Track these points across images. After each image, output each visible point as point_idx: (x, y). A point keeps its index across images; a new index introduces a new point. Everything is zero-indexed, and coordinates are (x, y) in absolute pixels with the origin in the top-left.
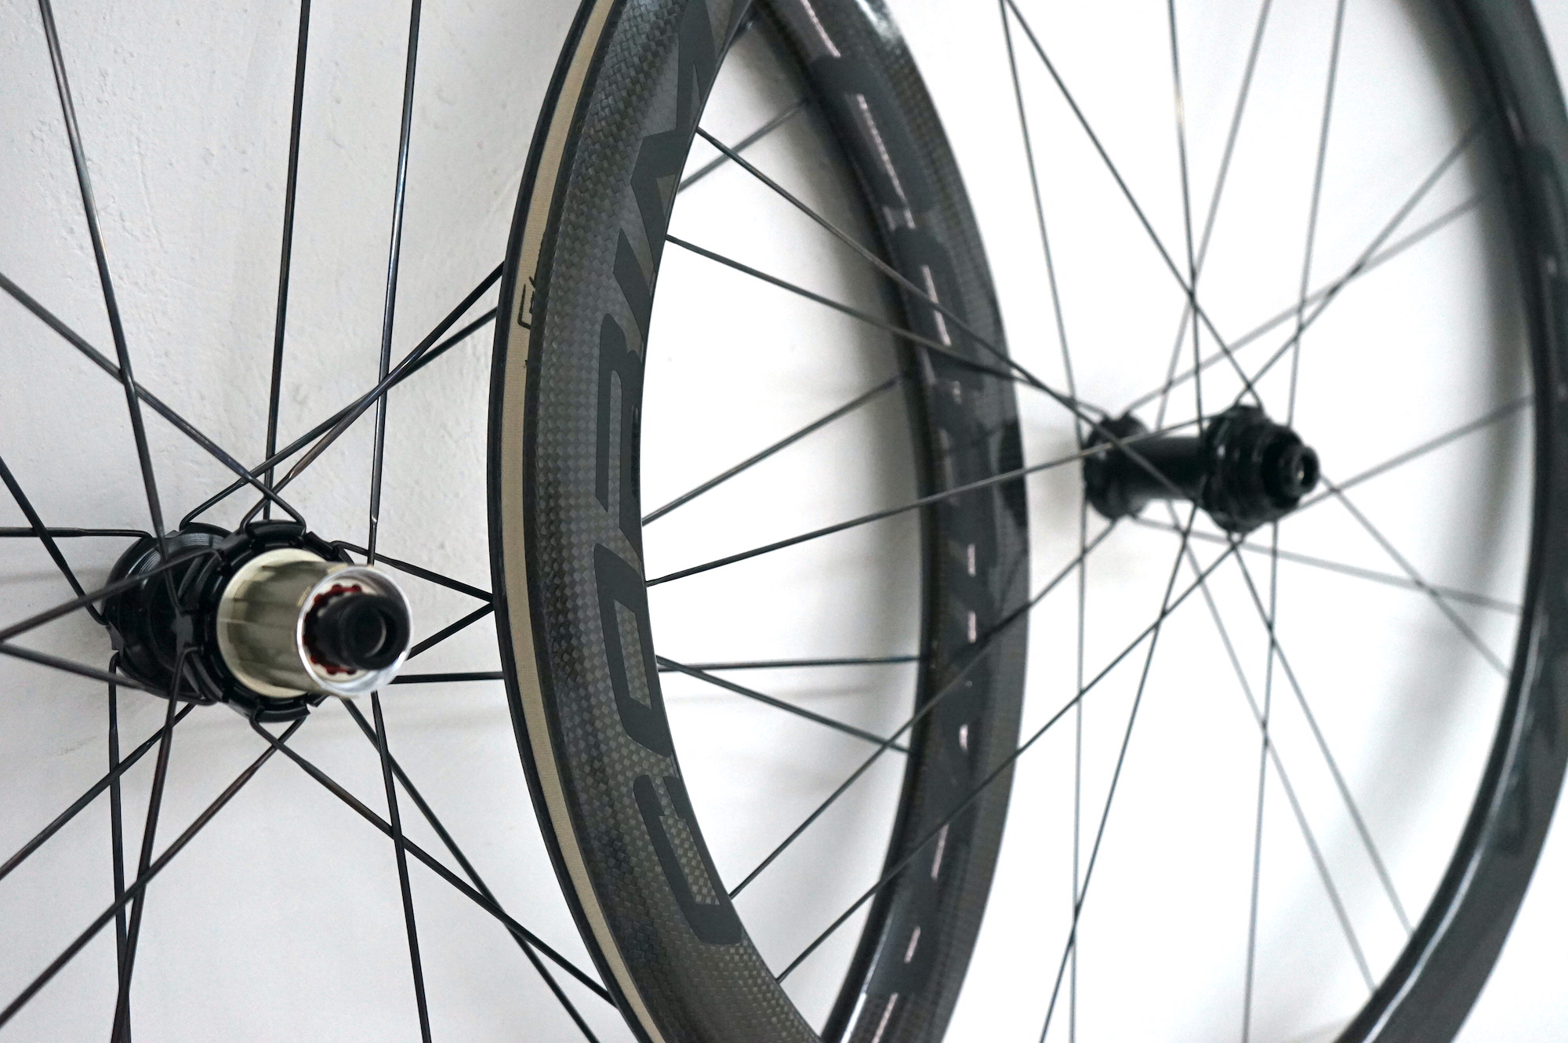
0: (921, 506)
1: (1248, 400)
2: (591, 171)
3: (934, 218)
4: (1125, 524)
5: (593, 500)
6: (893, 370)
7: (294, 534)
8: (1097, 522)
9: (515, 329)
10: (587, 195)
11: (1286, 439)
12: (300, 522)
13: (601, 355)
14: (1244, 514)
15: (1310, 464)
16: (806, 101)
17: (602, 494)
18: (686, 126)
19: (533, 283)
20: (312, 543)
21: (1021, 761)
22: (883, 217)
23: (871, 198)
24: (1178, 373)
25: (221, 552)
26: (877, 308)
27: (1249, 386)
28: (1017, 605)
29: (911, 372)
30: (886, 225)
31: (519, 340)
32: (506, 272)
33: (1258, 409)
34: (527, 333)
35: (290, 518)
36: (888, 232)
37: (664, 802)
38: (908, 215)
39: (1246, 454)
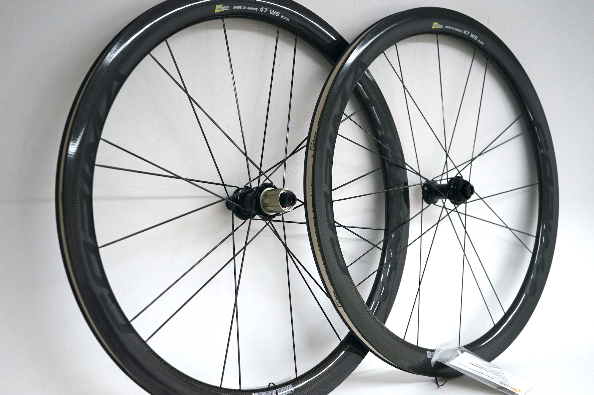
0: (385, 192)
1: (459, 175)
2: (325, 121)
3: (389, 134)
4: (432, 205)
5: (324, 182)
6: (380, 166)
7: (271, 185)
8: (425, 205)
9: (309, 150)
10: (325, 125)
11: (467, 183)
12: (272, 183)
13: (326, 155)
14: (458, 200)
15: (472, 189)
16: (362, 108)
17: (326, 182)
18: (342, 113)
19: (313, 142)
20: (274, 187)
21: (408, 248)
22: (378, 132)
23: (375, 128)
24: (444, 172)
25: (260, 187)
26: (376, 150)
27: (459, 172)
28: (406, 220)
29: (383, 166)
30: (379, 134)
31: (311, 153)
32: (308, 138)
33: (462, 177)
34: (313, 152)
35: (270, 182)
36: (379, 136)
37: (336, 244)
38: (383, 132)
39: (457, 187)
